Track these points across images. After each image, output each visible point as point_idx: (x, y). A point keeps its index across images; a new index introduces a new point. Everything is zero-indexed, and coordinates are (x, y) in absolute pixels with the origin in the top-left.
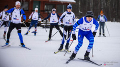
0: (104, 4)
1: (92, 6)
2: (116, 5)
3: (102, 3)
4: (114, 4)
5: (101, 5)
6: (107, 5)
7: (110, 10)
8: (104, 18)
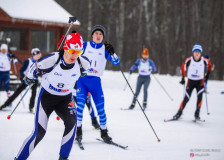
0: (152, 30)
1: (121, 35)
2: (184, 34)
3: (148, 26)
4: (177, 31)
5: (144, 31)
6: (159, 33)
7: (167, 45)
8: (151, 64)
